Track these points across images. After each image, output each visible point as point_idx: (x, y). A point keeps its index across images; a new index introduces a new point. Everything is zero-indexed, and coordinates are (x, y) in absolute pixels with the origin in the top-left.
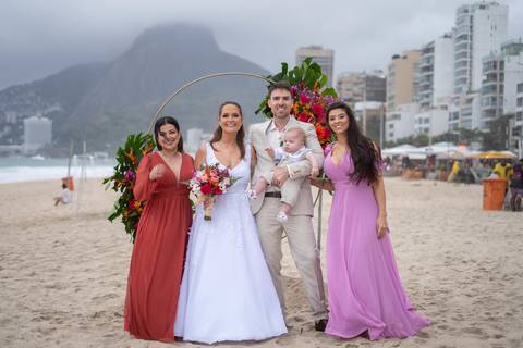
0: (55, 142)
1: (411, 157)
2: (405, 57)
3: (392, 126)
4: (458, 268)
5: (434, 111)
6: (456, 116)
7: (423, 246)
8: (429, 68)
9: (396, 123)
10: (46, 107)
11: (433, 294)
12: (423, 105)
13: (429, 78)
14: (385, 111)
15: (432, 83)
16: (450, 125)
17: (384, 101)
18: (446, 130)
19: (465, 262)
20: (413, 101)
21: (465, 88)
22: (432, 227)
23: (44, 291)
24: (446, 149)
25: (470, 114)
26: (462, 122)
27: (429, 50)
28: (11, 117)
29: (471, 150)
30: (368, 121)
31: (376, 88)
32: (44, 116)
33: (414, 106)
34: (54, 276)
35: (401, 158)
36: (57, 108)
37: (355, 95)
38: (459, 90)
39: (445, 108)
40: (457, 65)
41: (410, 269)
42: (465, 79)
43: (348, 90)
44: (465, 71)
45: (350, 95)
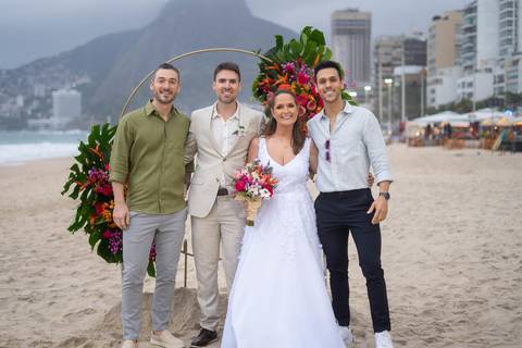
0: (85, 115)
1: (453, 124)
2: (446, 18)
3: (433, 91)
4: (496, 265)
5: (478, 75)
6: (501, 79)
7: (458, 235)
8: (472, 29)
9: (438, 88)
10: (74, 80)
11: (464, 305)
12: (466, 68)
13: (473, 39)
14: (425, 75)
15: (475, 45)
16: (495, 89)
17: (423, 63)
18: (491, 94)
19: (505, 258)
20: (456, 64)
21: (511, 49)
22: (471, 209)
24: (490, 115)
25: (516, 77)
26: (507, 85)
27: (471, 10)
28: (39, 90)
29: (517, 115)
30: (407, 86)
31: (416, 52)
32: (73, 88)
33: (457, 70)
34: (33, 283)
35: (443, 125)
36: (86, 80)
37: (395, 59)
38: (504, 52)
39: (490, 70)
40: (502, 25)
42: (511, 40)
43: (387, 54)
44: (510, 31)
45: (388, 59)
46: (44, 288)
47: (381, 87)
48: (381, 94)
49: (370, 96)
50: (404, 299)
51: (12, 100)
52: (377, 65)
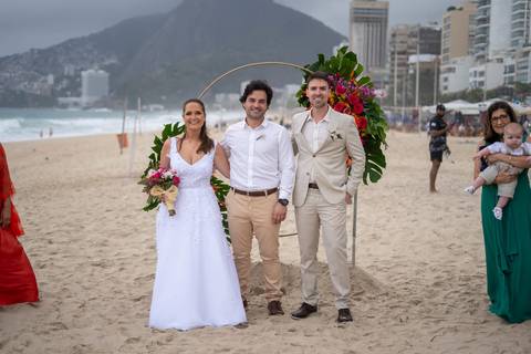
0: (112, 94)
1: (464, 112)
2: (461, 9)
3: (446, 79)
5: (490, 64)
6: (512, 69)
7: (466, 219)
8: (486, 20)
9: (451, 76)
10: (103, 60)
11: (468, 279)
12: (478, 57)
13: (486, 30)
14: (439, 63)
15: (488, 36)
16: (505, 79)
17: (439, 54)
18: (501, 84)
20: (468, 53)
21: (522, 41)
23: (89, 269)
25: (526, 67)
26: (518, 75)
27: (485, 2)
28: (69, 70)
29: (526, 105)
30: (421, 74)
31: (430, 40)
32: (102, 69)
33: (470, 58)
34: (101, 251)
35: (453, 113)
36: (113, 61)
37: (410, 48)
38: (515, 43)
39: (501, 61)
40: (514, 17)
41: (449, 247)
42: (522, 32)
43: (402, 42)
44: (522, 23)
45: (404, 47)
46: (111, 256)
47: (396, 74)
48: (396, 80)
49: (386, 83)
50: (417, 273)
51: (43, 78)
52: (393, 53)
